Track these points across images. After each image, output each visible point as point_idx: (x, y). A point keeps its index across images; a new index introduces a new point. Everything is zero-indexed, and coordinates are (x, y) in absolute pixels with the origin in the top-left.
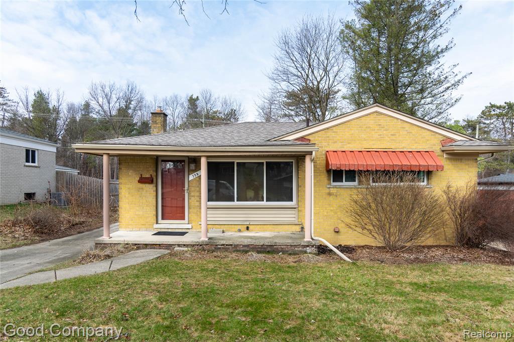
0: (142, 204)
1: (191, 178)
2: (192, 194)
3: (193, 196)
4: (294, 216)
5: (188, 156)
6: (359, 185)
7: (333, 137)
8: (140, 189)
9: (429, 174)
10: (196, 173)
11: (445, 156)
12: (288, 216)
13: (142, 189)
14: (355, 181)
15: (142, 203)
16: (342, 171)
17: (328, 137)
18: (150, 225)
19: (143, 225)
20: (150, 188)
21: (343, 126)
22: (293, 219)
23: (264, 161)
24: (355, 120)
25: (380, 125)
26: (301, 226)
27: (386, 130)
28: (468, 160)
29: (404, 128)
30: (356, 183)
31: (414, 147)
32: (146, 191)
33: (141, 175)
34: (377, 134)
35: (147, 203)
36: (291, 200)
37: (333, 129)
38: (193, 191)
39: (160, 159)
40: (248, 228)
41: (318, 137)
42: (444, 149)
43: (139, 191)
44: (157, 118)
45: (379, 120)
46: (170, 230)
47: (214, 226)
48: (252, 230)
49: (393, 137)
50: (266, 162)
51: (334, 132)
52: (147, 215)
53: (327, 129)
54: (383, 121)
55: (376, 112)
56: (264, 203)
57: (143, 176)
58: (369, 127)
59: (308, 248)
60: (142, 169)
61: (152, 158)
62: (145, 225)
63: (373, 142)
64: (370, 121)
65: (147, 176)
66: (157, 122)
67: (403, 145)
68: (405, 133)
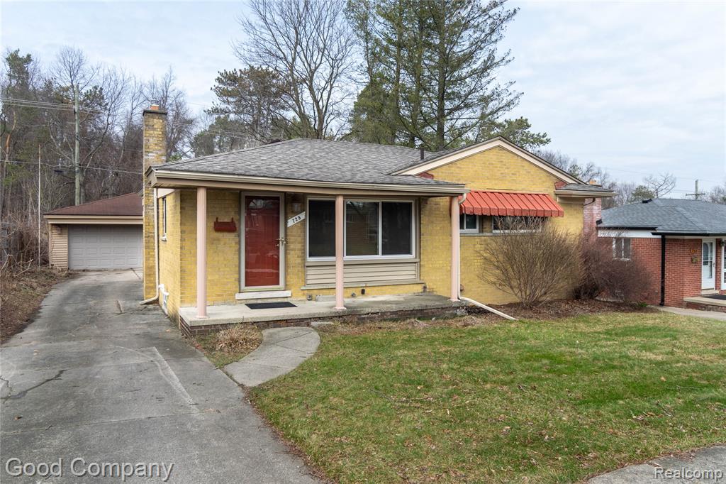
0: (218, 263)
1: (291, 223)
2: (292, 246)
3: (292, 250)
4: (414, 272)
5: (285, 192)
6: (480, 232)
7: (457, 173)
8: (214, 240)
9: (544, 219)
10: (297, 217)
11: (558, 200)
12: (407, 273)
13: (219, 240)
14: (475, 228)
15: (218, 261)
16: (475, 216)
17: (452, 173)
18: (230, 295)
19: (219, 295)
20: (228, 238)
21: (467, 160)
22: (413, 277)
23: (380, 201)
24: (479, 155)
25: (502, 162)
26: (423, 285)
27: (508, 168)
28: (576, 204)
29: (523, 166)
30: (476, 230)
31: (532, 189)
32: (225, 244)
33: (217, 218)
34: (500, 172)
35: (225, 262)
36: (409, 252)
37: (456, 164)
38: (292, 243)
39: (243, 195)
40: (363, 292)
41: (442, 173)
42: (558, 192)
43: (213, 244)
44: (155, 121)
45: (502, 156)
46: (259, 302)
47: (321, 291)
48: (368, 294)
49: (514, 177)
50: (382, 203)
51: (458, 167)
52: (225, 280)
53: (451, 163)
54: (506, 157)
55: (499, 146)
56: (380, 257)
57: (219, 221)
58: (492, 164)
59: (458, 310)
60: (218, 210)
61: (232, 193)
62: (222, 295)
63: (496, 182)
64: (493, 157)
65: (226, 220)
66: (155, 127)
67: (523, 187)
68: (525, 172)
